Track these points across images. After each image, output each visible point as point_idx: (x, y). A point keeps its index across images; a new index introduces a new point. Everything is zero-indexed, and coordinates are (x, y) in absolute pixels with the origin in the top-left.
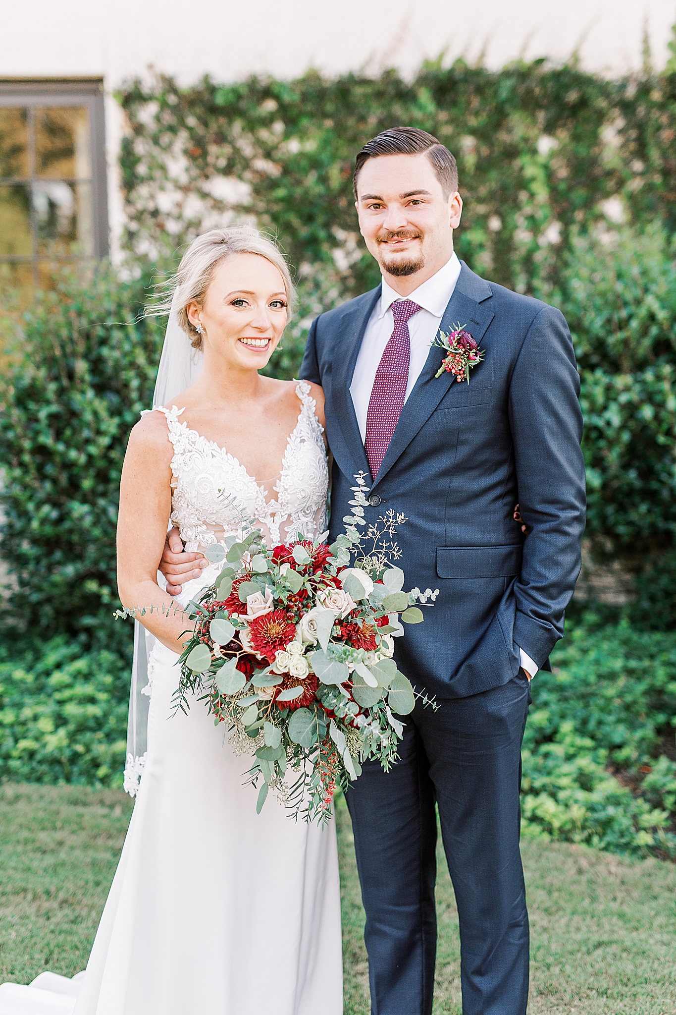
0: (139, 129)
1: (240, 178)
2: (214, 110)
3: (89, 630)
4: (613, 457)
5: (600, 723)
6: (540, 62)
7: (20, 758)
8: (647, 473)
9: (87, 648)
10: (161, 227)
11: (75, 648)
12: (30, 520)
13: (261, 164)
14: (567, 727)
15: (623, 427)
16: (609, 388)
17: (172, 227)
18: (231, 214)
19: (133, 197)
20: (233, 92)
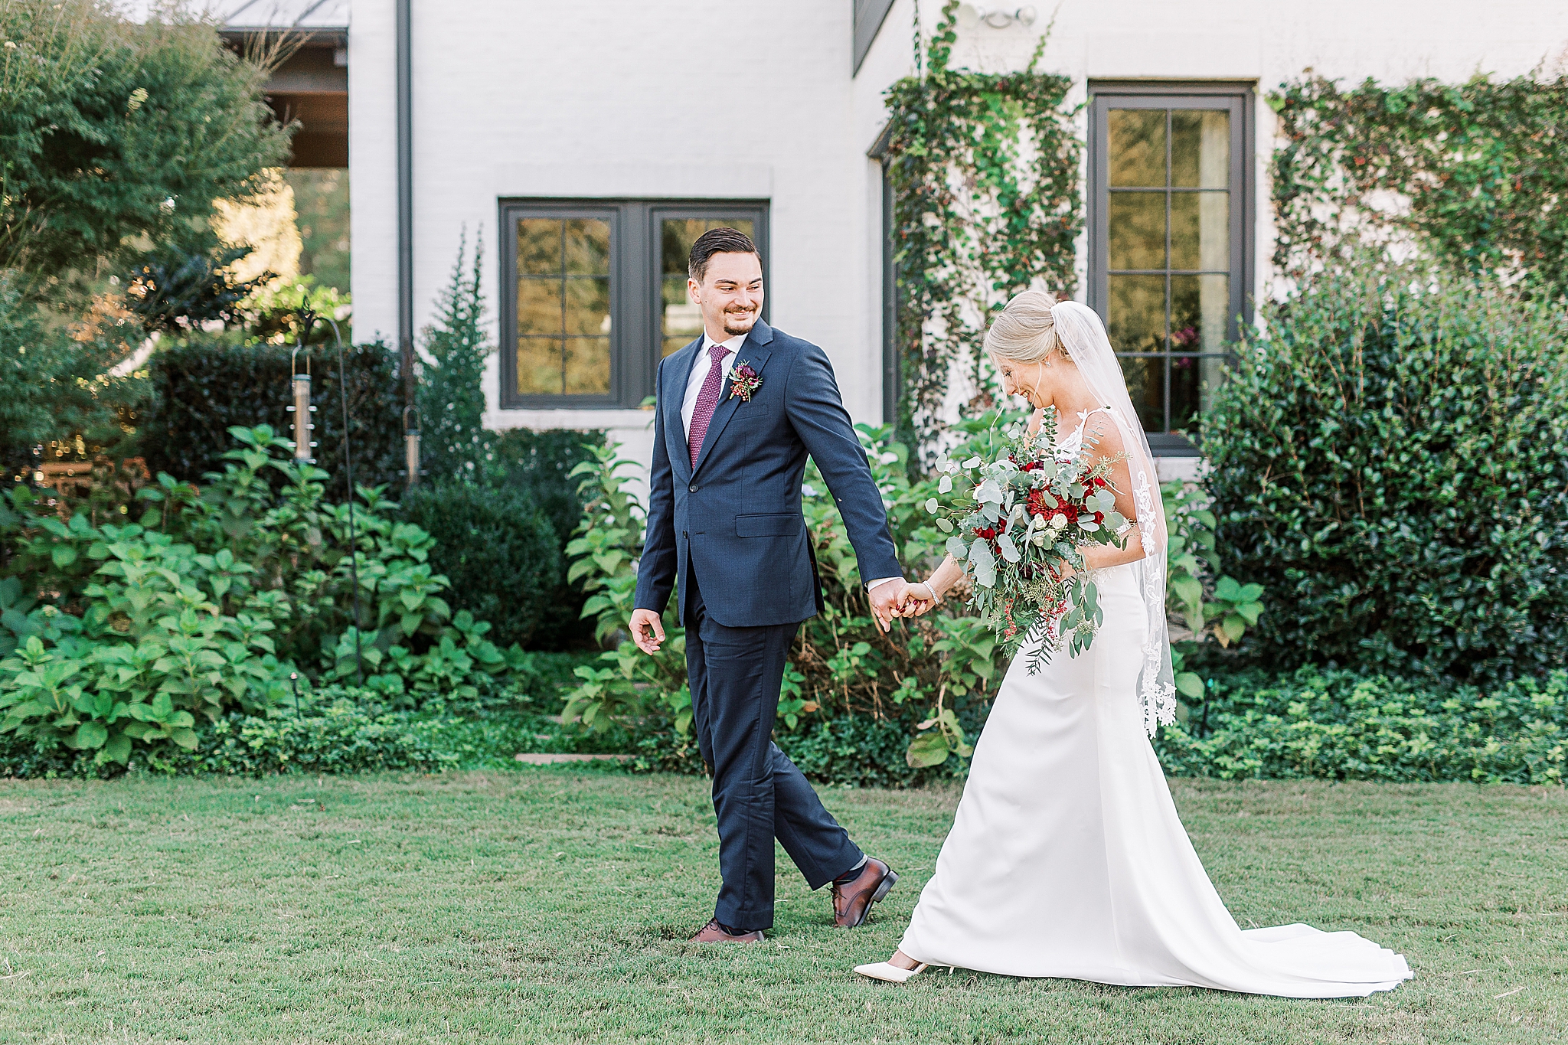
0: (1298, 140)
1: (1401, 191)
10: (1317, 243)
13: (1422, 175)
17: (1329, 240)
18: (1388, 228)
19: (1286, 209)
20: (1404, 98)
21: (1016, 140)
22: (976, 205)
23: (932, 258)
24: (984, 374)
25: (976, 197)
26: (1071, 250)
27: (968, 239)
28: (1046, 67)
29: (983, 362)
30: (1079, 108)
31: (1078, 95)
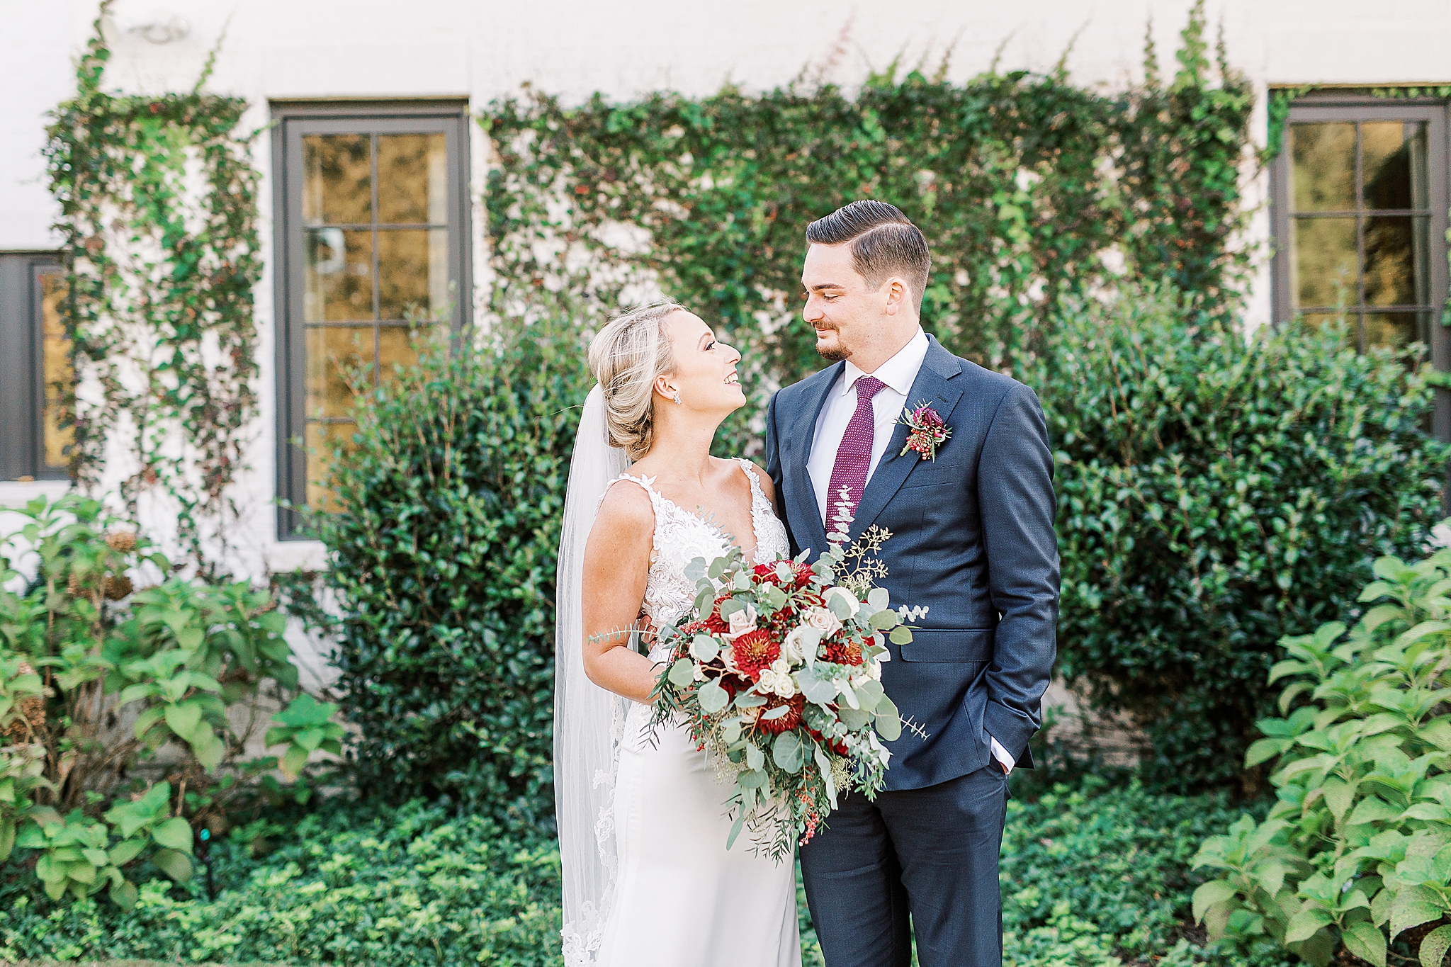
0: (511, 162)
1: (639, 224)
2: (605, 138)
3: (453, 791)
4: (1114, 568)
5: (1104, 902)
6: (1016, 76)
7: (380, 939)
8: (1159, 590)
9: (451, 813)
10: (539, 285)
11: (438, 812)
12: (382, 649)
13: (663, 205)
14: (1062, 907)
15: (1125, 531)
16: (1106, 482)
17: (552, 283)
18: (625, 267)
19: (503, 246)
20: (630, 115)
21: (183, 173)
22: (136, 248)
23: (84, 312)
24: (148, 446)
25: (136, 239)
26: (250, 301)
27: (127, 288)
28: (217, 87)
29: (149, 432)
30: (256, 133)
31: (256, 118)
